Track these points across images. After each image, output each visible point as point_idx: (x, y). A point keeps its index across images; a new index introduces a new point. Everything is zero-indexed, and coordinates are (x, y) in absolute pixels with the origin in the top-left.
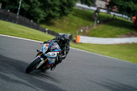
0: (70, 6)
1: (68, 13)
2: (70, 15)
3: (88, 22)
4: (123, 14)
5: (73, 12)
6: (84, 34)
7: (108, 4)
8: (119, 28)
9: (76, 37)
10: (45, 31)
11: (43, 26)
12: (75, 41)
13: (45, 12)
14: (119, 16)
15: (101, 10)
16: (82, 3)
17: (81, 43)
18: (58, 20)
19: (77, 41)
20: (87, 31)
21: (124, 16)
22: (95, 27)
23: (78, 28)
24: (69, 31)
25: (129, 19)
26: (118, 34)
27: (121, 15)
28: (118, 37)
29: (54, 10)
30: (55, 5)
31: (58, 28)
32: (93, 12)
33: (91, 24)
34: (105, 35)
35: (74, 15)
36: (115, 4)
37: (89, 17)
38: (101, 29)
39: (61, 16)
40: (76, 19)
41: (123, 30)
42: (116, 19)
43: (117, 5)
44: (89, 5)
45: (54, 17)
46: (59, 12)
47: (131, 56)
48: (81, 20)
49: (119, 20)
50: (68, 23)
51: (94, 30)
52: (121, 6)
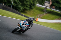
0: (34, 5)
1: (33, 8)
2: (34, 9)
3: (42, 12)
4: (57, 10)
5: (35, 8)
6: (40, 18)
7: (50, 5)
8: (55, 16)
9: (36, 19)
10: (23, 16)
11: (22, 13)
12: (35, 21)
13: (23, 7)
14: (55, 10)
15: (48, 8)
16: (39, 4)
17: (38, 22)
18: (29, 11)
19: (37, 21)
20: (41, 16)
21: (57, 11)
22: (45, 15)
23: (37, 15)
24: (33, 16)
25: (60, 12)
26: (55, 18)
27: (56, 10)
28: (54, 20)
29: (27, 7)
30: (28, 4)
31: (28, 14)
32: (44, 8)
33: (43, 13)
34: (49, 18)
35: (35, 9)
36: (54, 5)
37: (42, 10)
38: (47, 16)
39: (30, 9)
40: (36, 11)
41: (57, 17)
42: (54, 12)
43: (55, 6)
44: (42, 5)
45: (26, 10)
46: (29, 7)
47: (60, 28)
48: (39, 11)
49: (55, 12)
50: (33, 12)
51: (44, 16)
52: (56, 6)
